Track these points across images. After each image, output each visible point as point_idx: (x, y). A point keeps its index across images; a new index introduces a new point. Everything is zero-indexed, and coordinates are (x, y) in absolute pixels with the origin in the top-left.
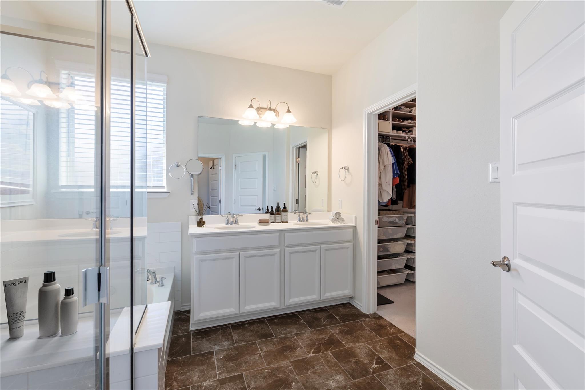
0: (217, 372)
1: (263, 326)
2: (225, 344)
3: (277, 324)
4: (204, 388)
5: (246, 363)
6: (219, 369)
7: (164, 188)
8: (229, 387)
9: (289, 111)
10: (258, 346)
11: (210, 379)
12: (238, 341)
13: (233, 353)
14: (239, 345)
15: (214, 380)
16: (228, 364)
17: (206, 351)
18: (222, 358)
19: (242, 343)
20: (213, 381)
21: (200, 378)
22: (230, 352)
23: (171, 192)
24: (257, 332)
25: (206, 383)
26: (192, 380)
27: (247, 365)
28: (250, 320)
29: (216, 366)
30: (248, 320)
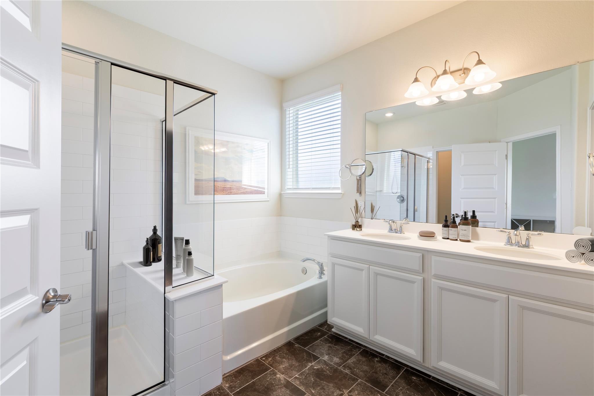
0: (297, 376)
1: (392, 373)
2: (335, 360)
3: (409, 383)
4: (275, 377)
5: (323, 388)
6: (301, 374)
7: (340, 190)
8: (284, 393)
9: (480, 62)
10: (354, 386)
11: (286, 376)
12: (348, 366)
13: (328, 372)
14: (342, 370)
15: (287, 379)
16: (311, 376)
17: (316, 354)
18: (315, 369)
19: (347, 371)
20: (285, 379)
21: (284, 369)
22: (327, 369)
23: (344, 194)
24: (376, 373)
25: (280, 375)
26: (279, 365)
27: (321, 391)
28: (388, 357)
29: (303, 371)
30: (386, 356)
